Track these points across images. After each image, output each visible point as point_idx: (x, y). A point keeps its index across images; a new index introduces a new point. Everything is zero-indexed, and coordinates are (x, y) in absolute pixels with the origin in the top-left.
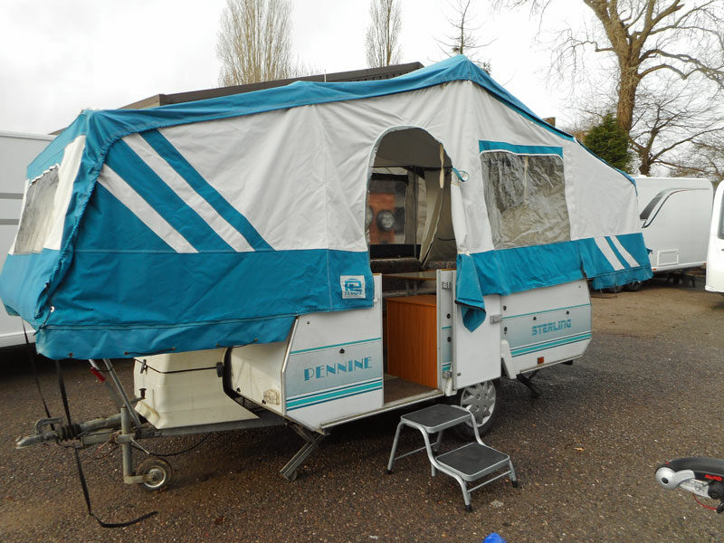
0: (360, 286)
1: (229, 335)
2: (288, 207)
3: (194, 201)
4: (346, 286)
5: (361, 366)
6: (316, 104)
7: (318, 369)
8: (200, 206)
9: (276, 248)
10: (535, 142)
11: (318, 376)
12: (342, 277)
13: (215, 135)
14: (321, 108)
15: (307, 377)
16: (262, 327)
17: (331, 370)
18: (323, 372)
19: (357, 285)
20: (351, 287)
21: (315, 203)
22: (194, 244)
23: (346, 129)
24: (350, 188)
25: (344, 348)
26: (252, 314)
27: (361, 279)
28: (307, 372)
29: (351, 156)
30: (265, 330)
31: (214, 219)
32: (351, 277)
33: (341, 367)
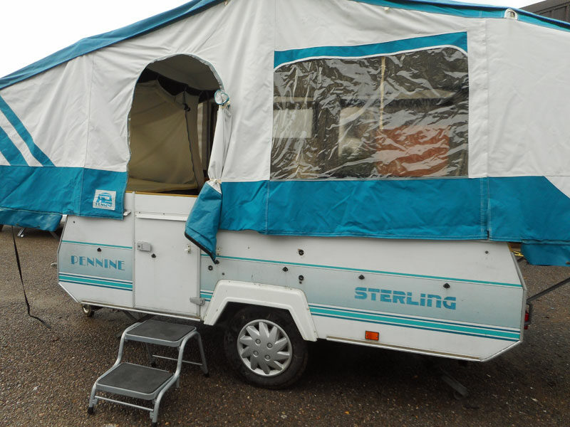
0: (111, 200)
1: (23, 219)
2: (64, 135)
4: (99, 198)
5: (115, 266)
6: (87, 54)
7: (81, 258)
8: (14, 136)
9: (57, 165)
10: (399, 35)
11: (81, 263)
12: (97, 191)
13: (24, 90)
15: (73, 262)
16: (43, 218)
17: (90, 262)
18: (85, 262)
19: (108, 198)
20: (104, 199)
21: (81, 132)
22: (8, 160)
23: (112, 68)
24: (119, 118)
25: (101, 247)
26: (37, 208)
27: (113, 194)
28: (73, 257)
29: (120, 91)
30: (44, 221)
31: (21, 144)
32: (104, 191)
33: (98, 262)
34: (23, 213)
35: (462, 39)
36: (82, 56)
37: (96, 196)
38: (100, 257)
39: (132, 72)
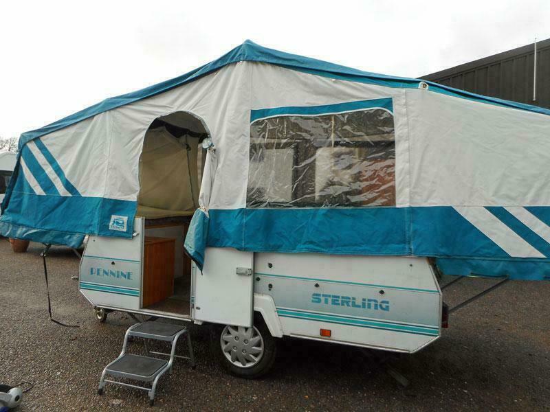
0: (123, 223)
3: (49, 170)
4: (114, 222)
5: (125, 276)
6: (109, 110)
8: (50, 172)
9: (82, 196)
11: (98, 274)
12: (113, 216)
14: (112, 112)
15: (92, 273)
16: (70, 238)
18: (101, 273)
19: (121, 222)
20: (118, 223)
21: (102, 170)
22: (45, 191)
23: (128, 121)
24: (132, 159)
25: (115, 261)
26: (66, 229)
27: (125, 219)
29: (133, 138)
32: (118, 216)
33: (112, 273)
34: (54, 233)
35: (388, 103)
36: (105, 111)
37: (112, 220)
38: (114, 269)
39: (143, 124)
